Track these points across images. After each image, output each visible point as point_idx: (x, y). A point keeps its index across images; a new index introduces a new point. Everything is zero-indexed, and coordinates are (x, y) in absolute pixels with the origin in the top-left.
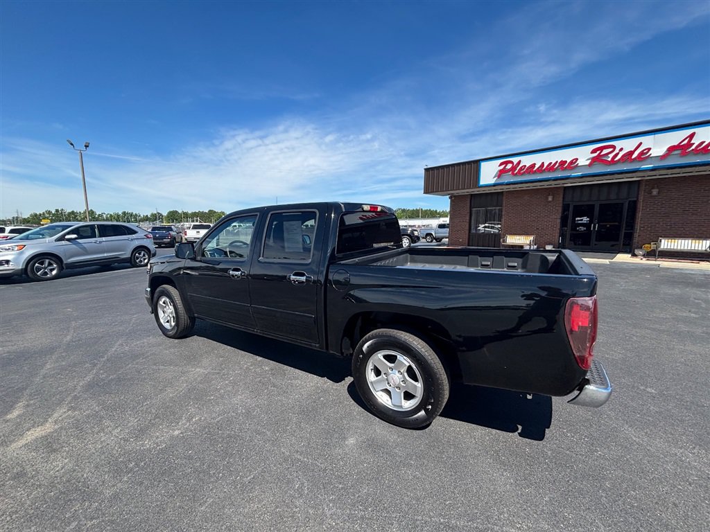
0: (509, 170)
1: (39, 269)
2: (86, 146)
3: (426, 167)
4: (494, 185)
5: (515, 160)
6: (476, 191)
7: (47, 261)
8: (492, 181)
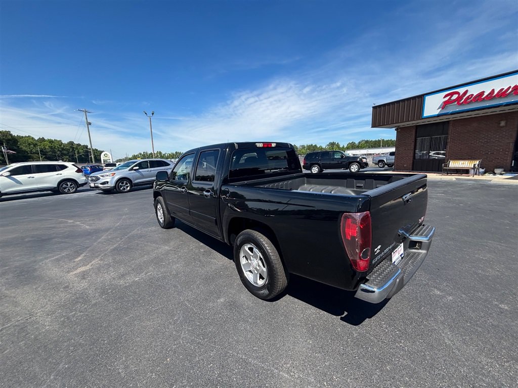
0: (454, 101)
1: (121, 186)
2: (153, 114)
3: (374, 106)
4: (438, 116)
5: (461, 91)
6: (420, 122)
7: (125, 182)
8: (437, 112)
